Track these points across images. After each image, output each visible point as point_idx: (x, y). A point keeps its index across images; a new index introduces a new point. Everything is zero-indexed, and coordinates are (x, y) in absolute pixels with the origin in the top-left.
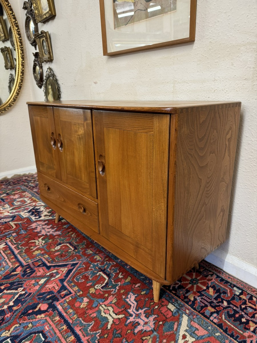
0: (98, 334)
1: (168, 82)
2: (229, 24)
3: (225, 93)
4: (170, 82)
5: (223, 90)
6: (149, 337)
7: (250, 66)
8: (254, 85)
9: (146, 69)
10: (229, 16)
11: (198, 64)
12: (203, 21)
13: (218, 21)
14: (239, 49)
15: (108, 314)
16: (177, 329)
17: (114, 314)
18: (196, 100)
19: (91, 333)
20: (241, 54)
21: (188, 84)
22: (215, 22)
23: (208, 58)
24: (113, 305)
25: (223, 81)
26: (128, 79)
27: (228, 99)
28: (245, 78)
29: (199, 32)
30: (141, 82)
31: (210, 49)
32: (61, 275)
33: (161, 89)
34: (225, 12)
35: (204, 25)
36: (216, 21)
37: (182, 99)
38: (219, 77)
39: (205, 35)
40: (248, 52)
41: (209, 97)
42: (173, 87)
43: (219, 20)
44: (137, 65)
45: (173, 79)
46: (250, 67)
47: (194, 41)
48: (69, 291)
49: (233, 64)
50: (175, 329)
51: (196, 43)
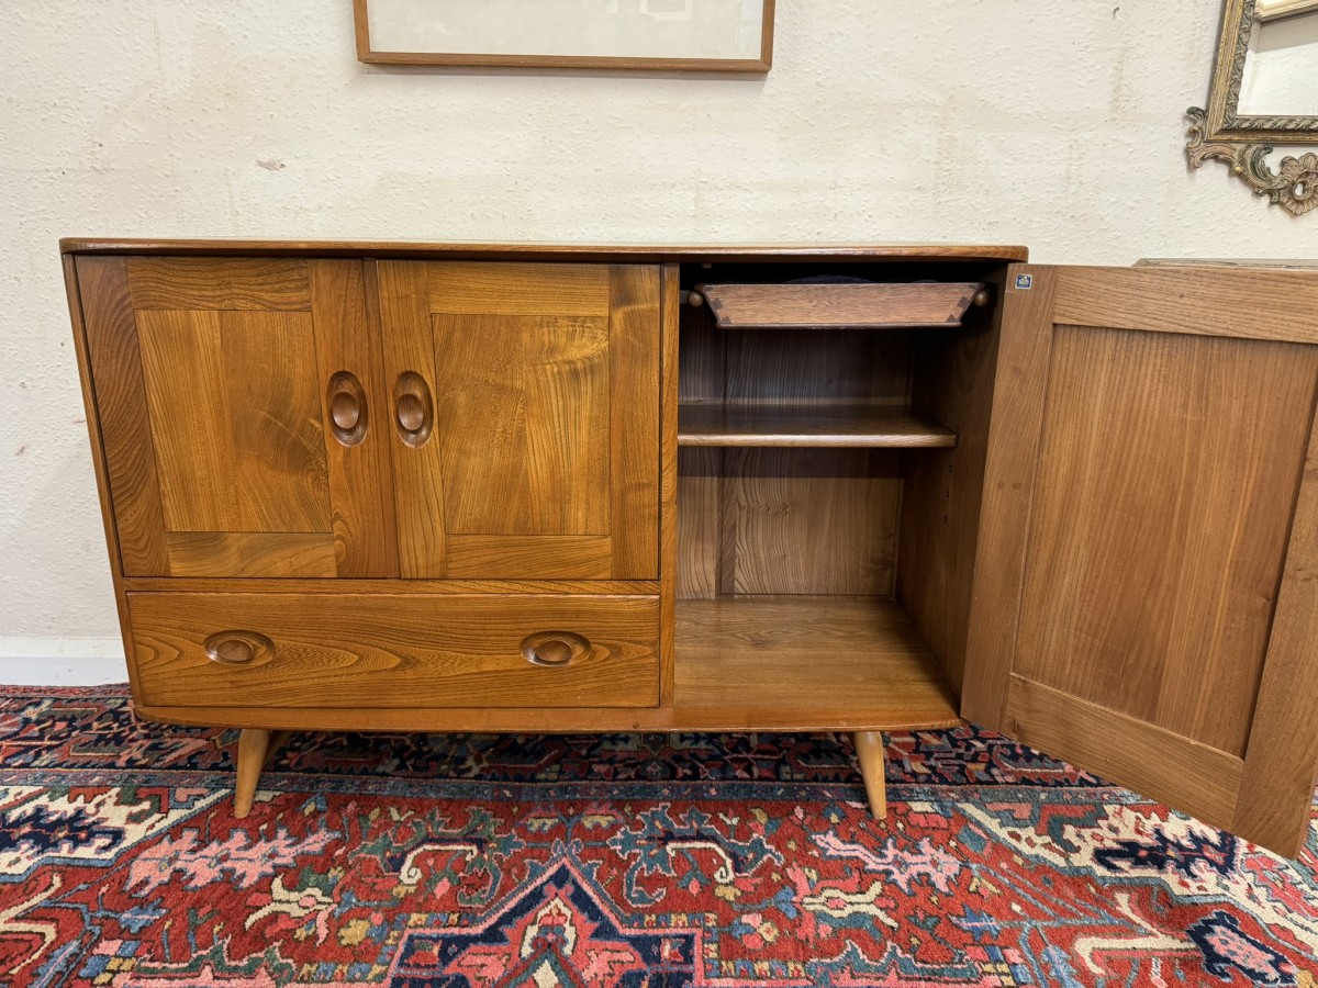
0: (899, 952)
1: (674, 186)
2: (870, 46)
3: (867, 221)
4: (681, 183)
5: (859, 214)
6: (975, 880)
7: (927, 157)
8: (939, 203)
9: (578, 135)
10: (869, 26)
11: (782, 139)
12: (795, 24)
13: (839, 33)
14: (898, 114)
15: (848, 906)
16: (987, 835)
17: (859, 896)
18: (778, 240)
19: (883, 961)
20: (905, 126)
21: (751, 193)
22: (831, 34)
23: (812, 125)
24: (825, 883)
25: (859, 189)
26: (484, 163)
27: (874, 236)
28: (917, 186)
29: (782, 50)
30: (556, 175)
31: (817, 102)
32: (571, 925)
33: (646, 205)
34: (857, 13)
35: (796, 34)
36: (833, 31)
37: (727, 237)
38: (847, 179)
39: (800, 61)
40: (921, 124)
41: (818, 234)
42: (694, 199)
43: (840, 30)
44: (530, 115)
45: (693, 176)
46: (928, 161)
47: (765, 72)
48: (675, 938)
49: (884, 150)
50: (983, 835)
51: (772, 78)
